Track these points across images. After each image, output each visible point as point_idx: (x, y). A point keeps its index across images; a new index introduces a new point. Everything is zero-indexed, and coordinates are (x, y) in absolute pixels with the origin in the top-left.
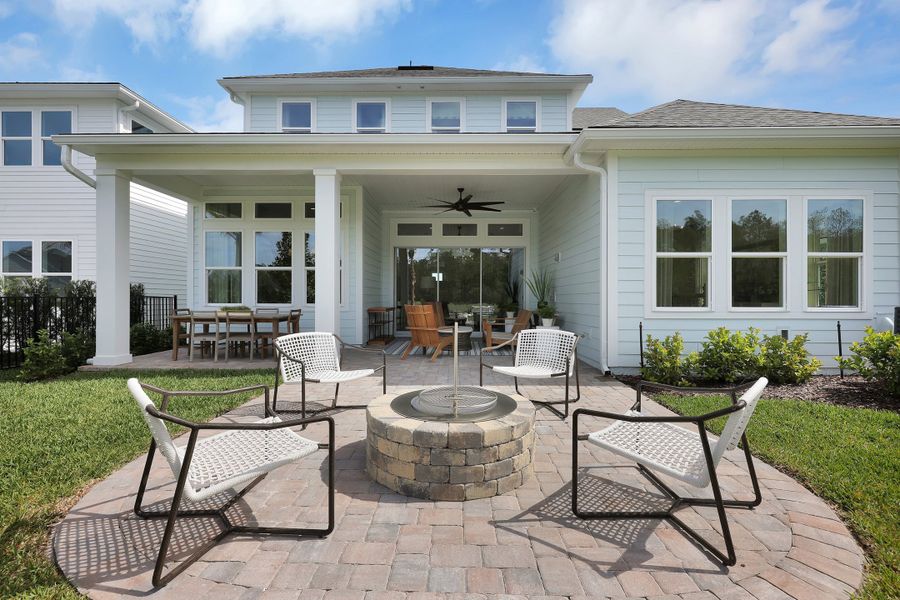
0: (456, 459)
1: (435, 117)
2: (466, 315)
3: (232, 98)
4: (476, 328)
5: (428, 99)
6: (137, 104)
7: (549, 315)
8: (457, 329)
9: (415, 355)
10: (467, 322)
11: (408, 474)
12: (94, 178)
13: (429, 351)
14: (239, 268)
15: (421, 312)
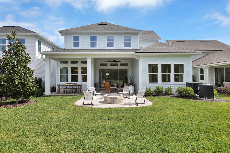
0: (114, 100)
1: (108, 39)
2: (115, 84)
3: (61, 35)
4: (118, 87)
5: (106, 35)
6: (40, 37)
7: (132, 84)
8: (114, 87)
9: (105, 92)
10: (116, 86)
11: (109, 101)
12: (45, 59)
13: (108, 92)
14: (67, 75)
15: (107, 84)
